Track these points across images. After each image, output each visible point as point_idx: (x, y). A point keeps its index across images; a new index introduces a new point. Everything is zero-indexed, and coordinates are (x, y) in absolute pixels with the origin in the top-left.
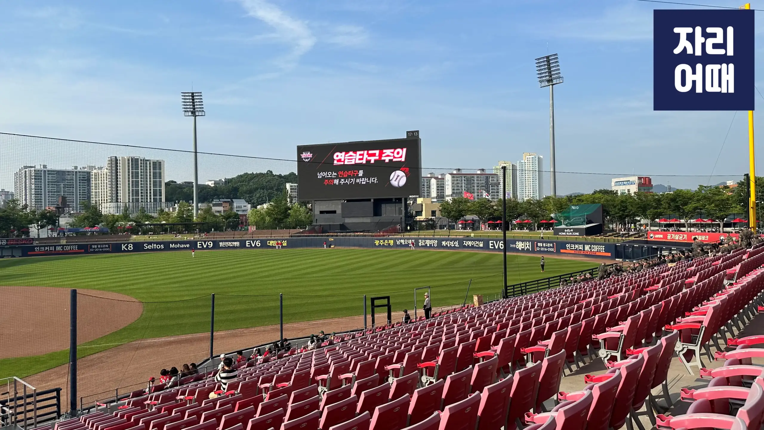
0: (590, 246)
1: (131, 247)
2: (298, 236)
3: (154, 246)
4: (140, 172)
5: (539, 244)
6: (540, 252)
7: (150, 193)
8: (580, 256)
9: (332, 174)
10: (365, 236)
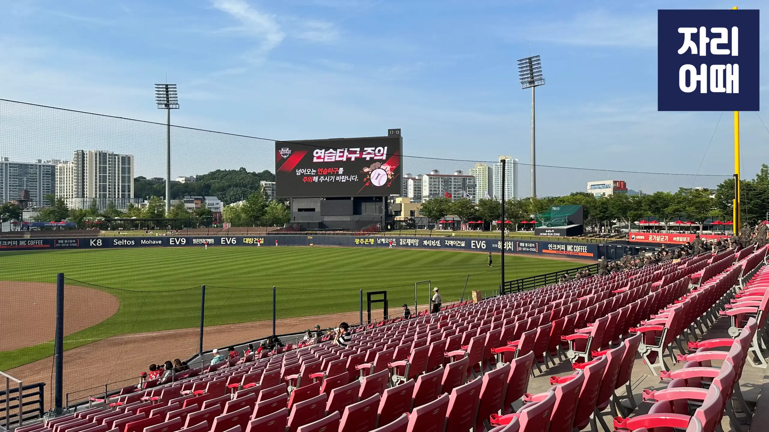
0: (572, 246)
1: (100, 243)
2: (276, 234)
3: (124, 242)
4: (108, 167)
5: (521, 244)
6: (522, 252)
7: (118, 188)
8: (562, 256)
9: (311, 171)
10: (345, 234)
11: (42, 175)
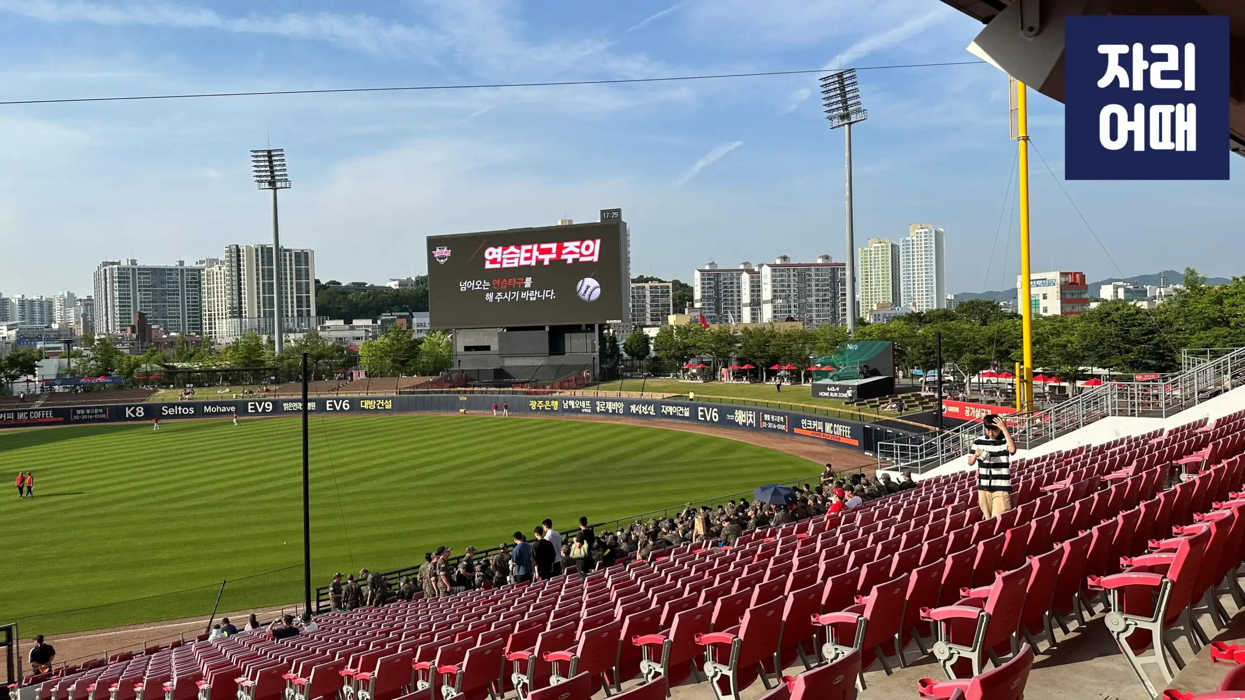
0: (832, 425)
1: (140, 412)
2: (410, 393)
3: (178, 411)
5: (766, 417)
6: (767, 430)
7: (292, 302)
9: (483, 283)
10: (515, 392)
11: (185, 285)
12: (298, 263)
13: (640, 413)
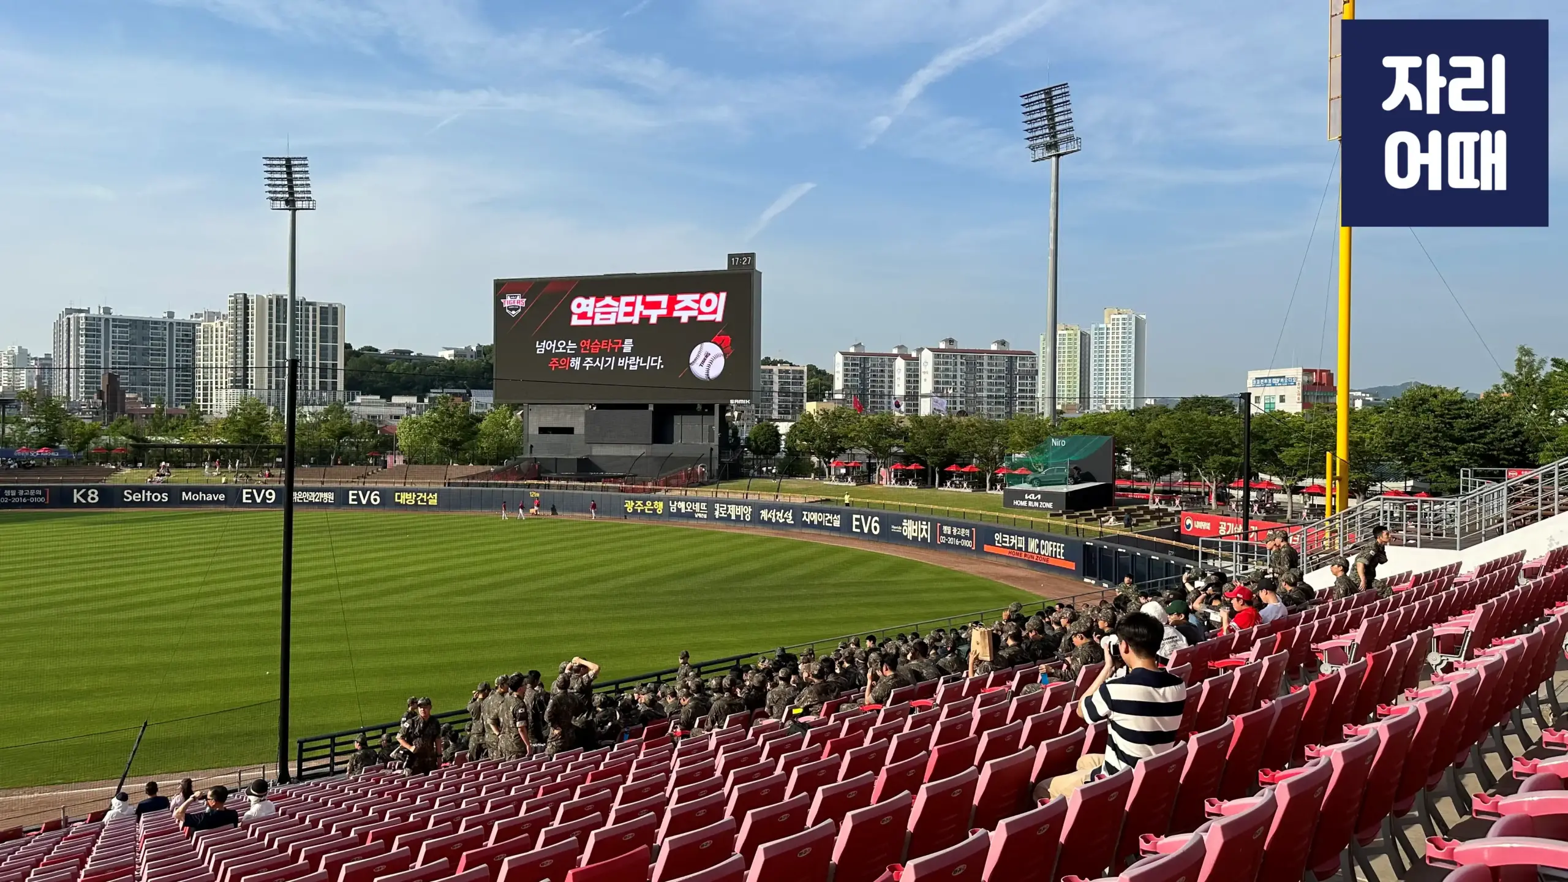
0: (1038, 541)
1: (94, 496)
2: (463, 484)
3: (146, 496)
5: (945, 528)
6: (946, 548)
7: (314, 371)
8: (1020, 565)
9: (567, 345)
10: (607, 489)
11: (175, 343)
12: (324, 320)
13: (774, 521)
